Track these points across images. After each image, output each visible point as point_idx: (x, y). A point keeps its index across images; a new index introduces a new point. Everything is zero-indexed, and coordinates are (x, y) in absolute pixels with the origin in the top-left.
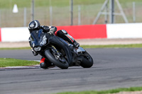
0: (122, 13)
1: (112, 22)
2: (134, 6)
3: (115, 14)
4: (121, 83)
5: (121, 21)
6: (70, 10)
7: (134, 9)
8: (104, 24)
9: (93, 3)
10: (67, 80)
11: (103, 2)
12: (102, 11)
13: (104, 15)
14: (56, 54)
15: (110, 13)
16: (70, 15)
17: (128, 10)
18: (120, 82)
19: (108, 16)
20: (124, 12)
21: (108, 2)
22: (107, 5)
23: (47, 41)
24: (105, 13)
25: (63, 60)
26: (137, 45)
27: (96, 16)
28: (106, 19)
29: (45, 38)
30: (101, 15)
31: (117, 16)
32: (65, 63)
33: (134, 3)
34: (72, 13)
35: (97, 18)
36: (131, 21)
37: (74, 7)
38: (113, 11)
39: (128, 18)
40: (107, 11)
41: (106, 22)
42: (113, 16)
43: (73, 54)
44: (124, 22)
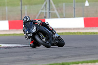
0: (56, 11)
1: (49, 18)
2: (64, 6)
3: (51, 11)
4: (56, 60)
5: (55, 16)
6: (20, 9)
7: (64, 8)
8: (44, 18)
9: (36, 4)
10: (18, 57)
11: (43, 4)
12: (42, 10)
13: (43, 13)
14: (43, 38)
15: (47, 11)
16: (20, 12)
17: (60, 9)
18: (55, 58)
19: (46, 13)
20: (57, 10)
21: (46, 3)
22: (45, 5)
23: (37, 29)
24: (44, 11)
25: (47, 42)
26: (66, 33)
27: (38, 13)
28: (44, 15)
29: (35, 28)
30: (41, 12)
31: (52, 13)
32: (48, 44)
33: (64, 4)
34: (21, 11)
35: (38, 14)
36: (62, 16)
37: (22, 7)
38: (49, 10)
39: (60, 15)
40: (46, 10)
41: (45, 17)
42: (49, 13)
43: (53, 38)
44: (57, 17)
